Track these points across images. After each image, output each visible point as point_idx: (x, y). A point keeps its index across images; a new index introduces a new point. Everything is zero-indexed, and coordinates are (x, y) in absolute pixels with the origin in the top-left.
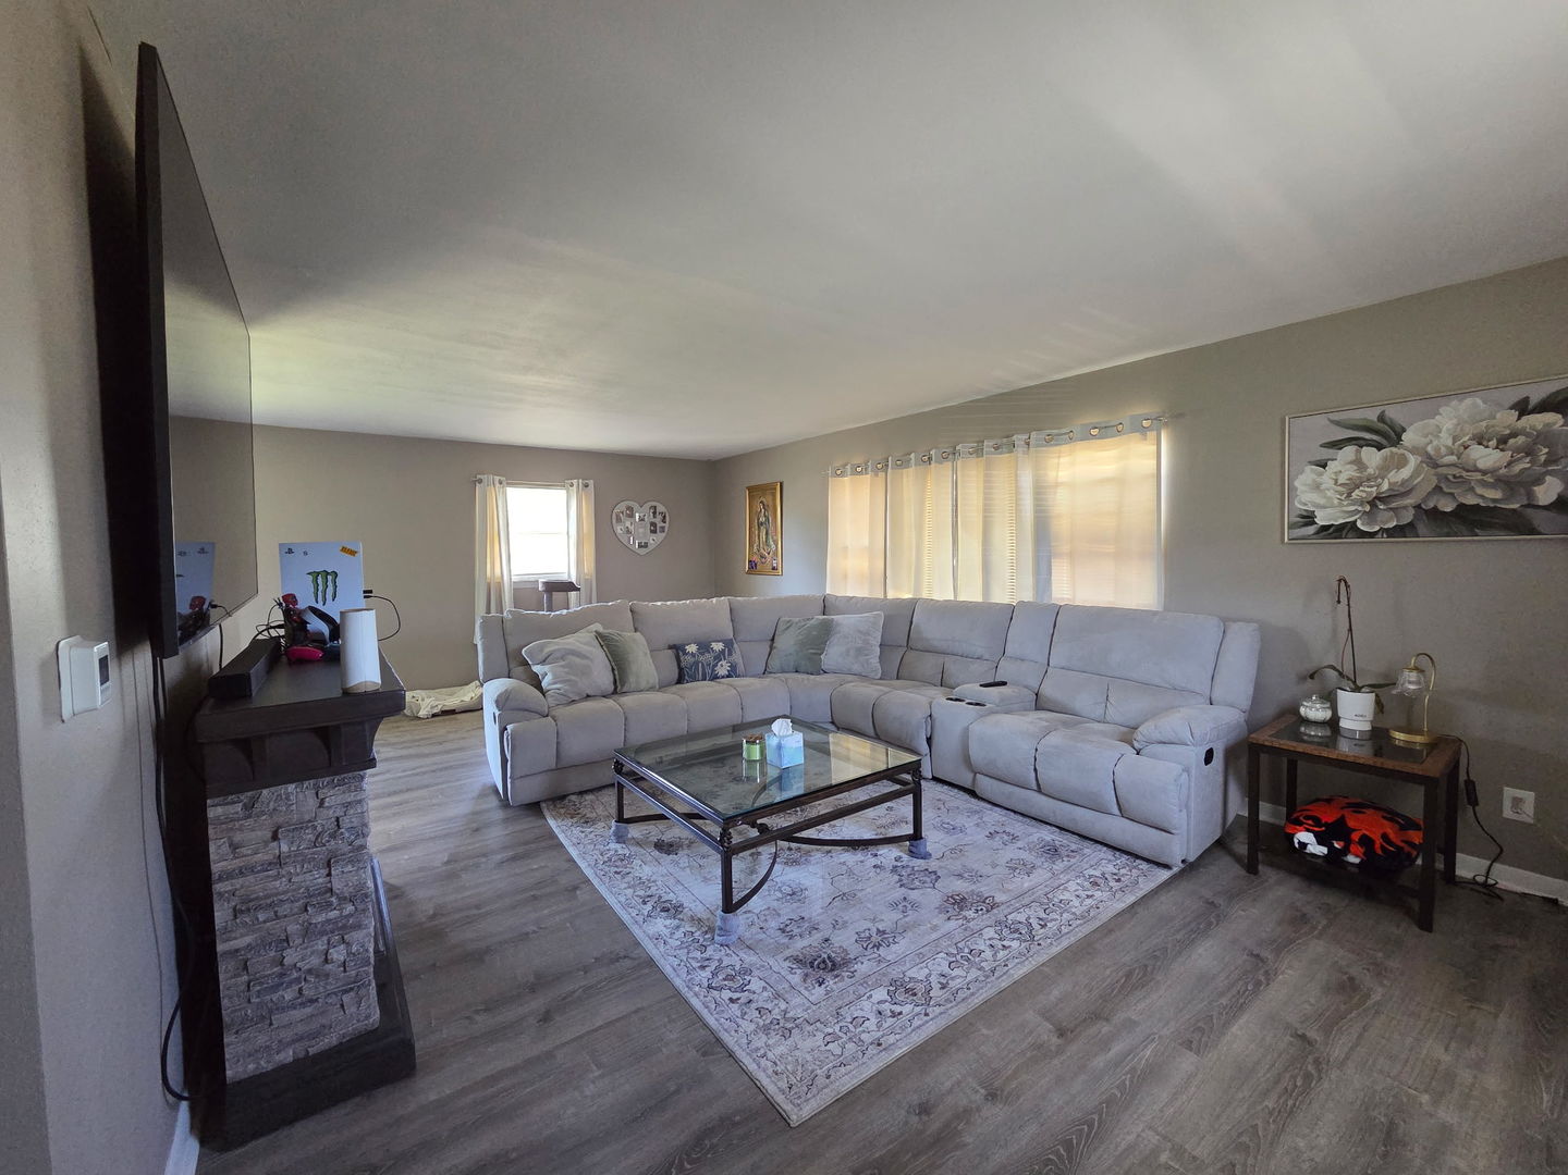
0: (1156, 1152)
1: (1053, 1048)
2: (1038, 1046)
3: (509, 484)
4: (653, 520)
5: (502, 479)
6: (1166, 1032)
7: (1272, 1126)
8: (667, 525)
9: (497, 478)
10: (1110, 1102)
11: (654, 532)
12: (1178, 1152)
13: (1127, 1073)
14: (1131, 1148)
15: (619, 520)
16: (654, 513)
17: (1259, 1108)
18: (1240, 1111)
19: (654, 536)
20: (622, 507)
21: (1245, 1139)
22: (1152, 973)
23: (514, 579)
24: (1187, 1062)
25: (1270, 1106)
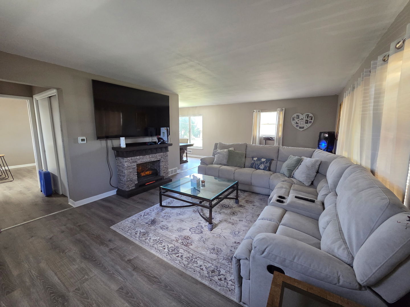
0: (88, 275)
1: (124, 259)
2: (125, 256)
3: (262, 112)
4: (307, 119)
5: (259, 110)
6: (127, 284)
7: (87, 303)
8: (312, 121)
9: (258, 110)
10: (105, 268)
11: (307, 123)
12: (87, 280)
13: (113, 272)
14: (91, 271)
15: (294, 120)
16: (308, 117)
17: (94, 302)
18: (94, 297)
19: (307, 125)
20: (295, 115)
21: (85, 295)
22: (156, 284)
23: (260, 136)
24: (114, 287)
25: (93, 305)
